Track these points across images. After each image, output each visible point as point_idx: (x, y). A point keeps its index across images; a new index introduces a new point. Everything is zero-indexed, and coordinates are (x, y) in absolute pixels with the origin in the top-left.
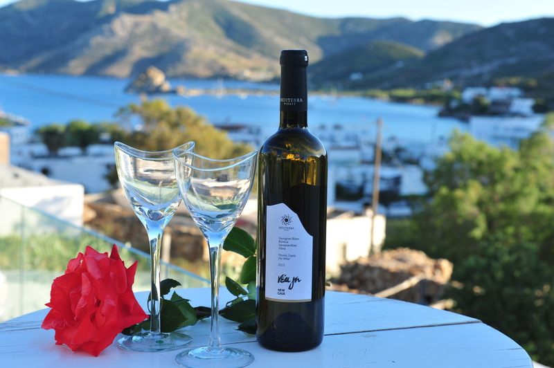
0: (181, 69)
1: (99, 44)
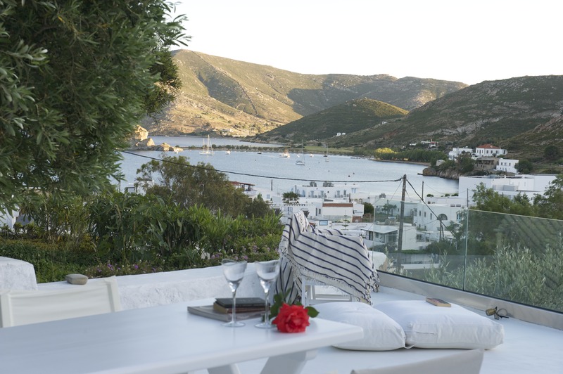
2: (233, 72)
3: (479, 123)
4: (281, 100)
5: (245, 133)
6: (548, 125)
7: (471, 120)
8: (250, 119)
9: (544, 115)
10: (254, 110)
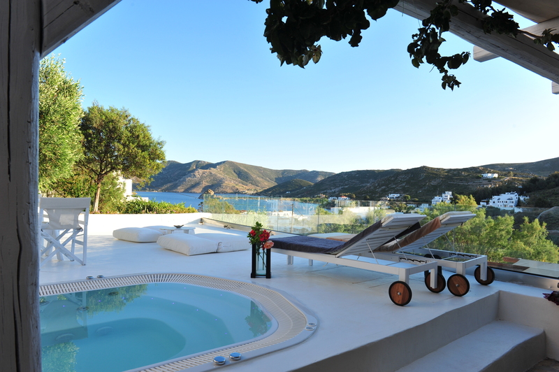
0: (221, 190)
1: (190, 180)
2: (247, 169)
3: (340, 188)
4: (266, 180)
5: (252, 192)
6: (365, 189)
7: (337, 187)
8: (253, 187)
9: (364, 185)
10: (255, 183)
